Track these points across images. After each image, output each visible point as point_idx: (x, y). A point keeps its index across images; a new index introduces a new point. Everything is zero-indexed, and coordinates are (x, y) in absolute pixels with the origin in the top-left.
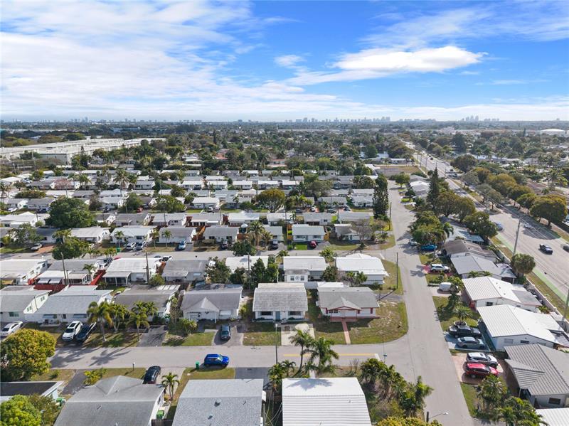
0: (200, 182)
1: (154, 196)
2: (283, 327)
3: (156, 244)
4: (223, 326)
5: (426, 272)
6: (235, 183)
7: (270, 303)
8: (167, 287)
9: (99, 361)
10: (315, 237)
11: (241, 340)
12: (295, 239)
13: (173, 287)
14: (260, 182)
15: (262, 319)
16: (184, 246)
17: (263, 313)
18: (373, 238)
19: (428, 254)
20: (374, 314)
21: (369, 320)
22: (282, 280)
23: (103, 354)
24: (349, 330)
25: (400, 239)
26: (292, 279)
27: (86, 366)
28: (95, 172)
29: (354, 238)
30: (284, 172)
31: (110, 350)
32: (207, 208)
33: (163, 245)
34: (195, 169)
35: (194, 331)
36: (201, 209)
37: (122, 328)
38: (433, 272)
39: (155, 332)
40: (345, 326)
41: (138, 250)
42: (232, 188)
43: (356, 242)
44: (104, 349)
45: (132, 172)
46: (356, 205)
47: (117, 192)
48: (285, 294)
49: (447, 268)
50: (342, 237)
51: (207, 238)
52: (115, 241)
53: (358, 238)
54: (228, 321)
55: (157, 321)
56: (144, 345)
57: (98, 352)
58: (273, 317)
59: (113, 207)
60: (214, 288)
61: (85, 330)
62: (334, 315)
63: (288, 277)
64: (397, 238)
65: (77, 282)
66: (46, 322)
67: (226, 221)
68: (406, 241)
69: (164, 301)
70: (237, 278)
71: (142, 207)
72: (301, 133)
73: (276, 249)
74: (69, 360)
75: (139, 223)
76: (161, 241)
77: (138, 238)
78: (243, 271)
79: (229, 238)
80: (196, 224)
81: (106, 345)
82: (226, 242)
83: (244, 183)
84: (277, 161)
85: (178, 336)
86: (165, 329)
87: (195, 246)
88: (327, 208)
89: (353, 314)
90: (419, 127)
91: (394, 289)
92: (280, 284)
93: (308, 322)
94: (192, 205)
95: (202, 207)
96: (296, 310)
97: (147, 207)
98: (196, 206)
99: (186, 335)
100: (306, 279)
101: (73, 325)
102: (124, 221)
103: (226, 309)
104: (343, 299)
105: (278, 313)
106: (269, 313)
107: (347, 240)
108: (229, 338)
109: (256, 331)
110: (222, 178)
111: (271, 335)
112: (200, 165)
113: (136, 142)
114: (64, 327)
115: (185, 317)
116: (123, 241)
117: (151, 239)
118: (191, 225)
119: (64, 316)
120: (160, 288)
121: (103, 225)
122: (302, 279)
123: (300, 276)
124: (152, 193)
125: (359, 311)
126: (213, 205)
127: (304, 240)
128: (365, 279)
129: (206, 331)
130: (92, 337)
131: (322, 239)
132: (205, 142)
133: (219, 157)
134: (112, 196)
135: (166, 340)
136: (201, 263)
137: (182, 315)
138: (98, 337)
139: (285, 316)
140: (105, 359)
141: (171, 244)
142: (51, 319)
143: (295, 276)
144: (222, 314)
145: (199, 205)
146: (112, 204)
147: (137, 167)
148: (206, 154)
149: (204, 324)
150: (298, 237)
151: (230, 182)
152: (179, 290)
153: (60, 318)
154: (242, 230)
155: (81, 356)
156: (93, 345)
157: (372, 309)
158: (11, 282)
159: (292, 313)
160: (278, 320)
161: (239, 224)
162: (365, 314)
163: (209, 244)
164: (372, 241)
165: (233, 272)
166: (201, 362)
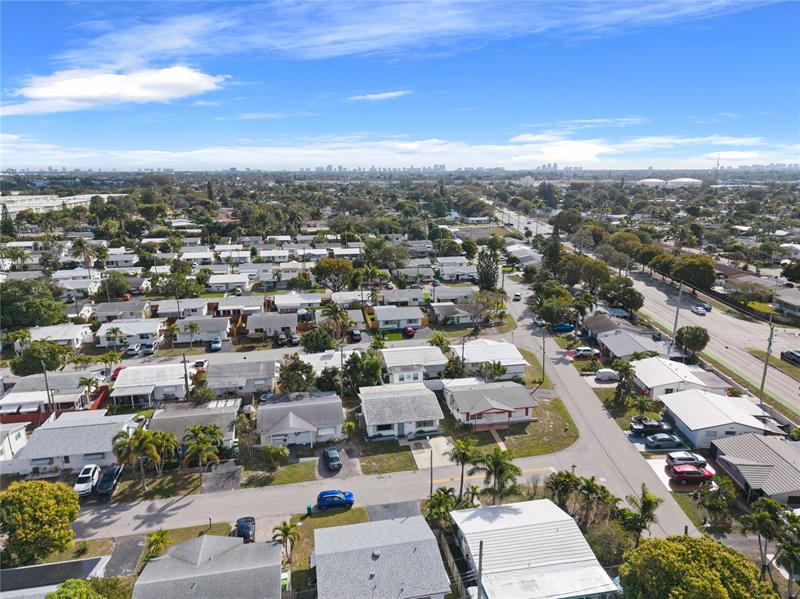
0: (208, 254)
1: (143, 277)
2: (412, 444)
3: (171, 344)
4: (326, 450)
5: (571, 359)
6: (263, 254)
7: (388, 412)
8: (221, 404)
9: (147, 520)
10: (410, 321)
11: (358, 468)
12: (382, 326)
13: (231, 403)
14: (301, 252)
15: (380, 436)
16: (219, 345)
17: (381, 428)
19: (564, 335)
20: (530, 417)
21: (525, 424)
22: (387, 381)
23: (150, 509)
24: (503, 440)
25: (521, 319)
26: (402, 379)
27: (129, 532)
28: (30, 244)
29: (462, 321)
30: (330, 237)
31: (159, 503)
32: (233, 290)
33: (185, 345)
34: (192, 235)
35: (284, 461)
36: (224, 292)
37: (169, 468)
38: (580, 357)
39: (222, 469)
40: (496, 436)
41: (147, 354)
42: (259, 261)
43: (465, 326)
44: (148, 503)
45: (94, 242)
46: (446, 277)
47: (79, 272)
49: (597, 351)
50: (446, 319)
51: (252, 331)
52: (104, 343)
53: (468, 320)
54: (330, 443)
55: (224, 454)
56: (212, 489)
57: (141, 508)
58: (395, 432)
59: (81, 295)
61: (108, 476)
62: (479, 422)
63: (396, 377)
64: (516, 318)
65: (68, 406)
66: (36, 471)
67: (270, 306)
68: (529, 321)
70: (326, 383)
71: (130, 292)
72: (332, 186)
73: (358, 341)
74: (95, 524)
75: (134, 314)
76: (180, 339)
77: (142, 336)
78: (334, 372)
79: (286, 330)
80: (226, 313)
81: (149, 496)
82: (283, 336)
83: (275, 253)
84: (313, 223)
85: (260, 473)
86: (237, 463)
87: (234, 343)
88: (409, 283)
89: (504, 418)
90: (487, 177)
91: (540, 383)
93: (444, 435)
94: (207, 286)
95: (224, 288)
96: (429, 419)
97: (139, 293)
98: (214, 288)
99: (273, 469)
100: (421, 376)
101: (87, 471)
102: (111, 314)
103: (326, 426)
104: (489, 400)
105: (401, 426)
106: (388, 427)
107: (453, 324)
108: (340, 466)
109: (375, 453)
111: (401, 457)
112: (200, 231)
113: (83, 200)
114: (71, 477)
115: (265, 443)
116: (118, 342)
117: (162, 338)
118: (218, 314)
119: (67, 459)
120: (212, 405)
121: (78, 321)
122: (416, 378)
123: (412, 374)
124: (139, 270)
125: (510, 413)
126: (240, 286)
127: (395, 326)
129: (301, 460)
130: (120, 487)
131: (420, 323)
132: (192, 199)
134: (74, 278)
135: (244, 479)
136: (262, 366)
137: (258, 441)
138: (132, 486)
139: (411, 429)
140: (158, 516)
141: (198, 344)
142: (42, 466)
143: (406, 374)
144: (321, 433)
145: (219, 286)
146: (78, 291)
147: (99, 235)
148: (201, 214)
149: (298, 450)
150: (387, 322)
151: (254, 253)
152: (242, 406)
153: (59, 464)
154: (302, 318)
155: (114, 517)
156: (128, 498)
157: (527, 409)
159: (419, 424)
160: (402, 436)
161: (293, 310)
162: (519, 416)
163: (258, 340)
165: (320, 374)
166: (313, 502)
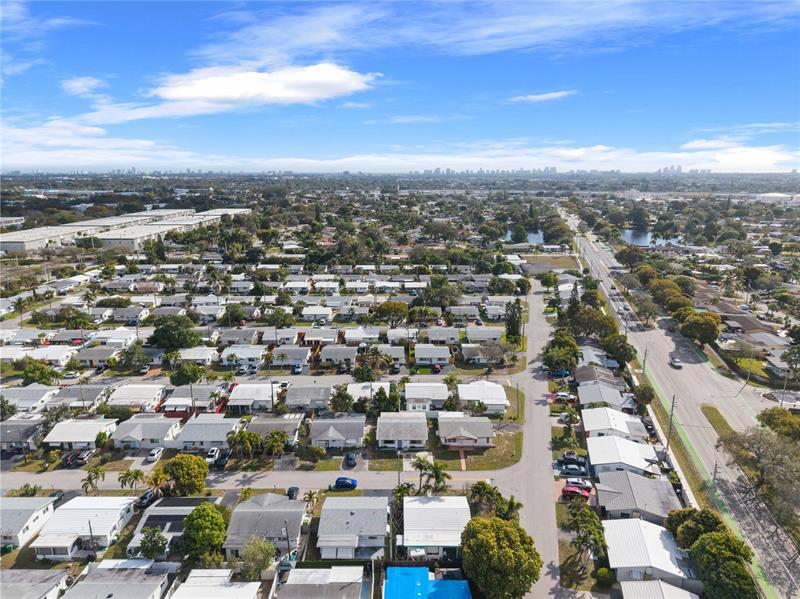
0: (307, 285)
1: (256, 305)
2: (404, 455)
3: (269, 366)
4: (350, 453)
5: (550, 401)
7: (392, 432)
8: (292, 416)
9: (243, 482)
11: (367, 466)
12: (418, 361)
13: (298, 416)
14: (379, 284)
15: (385, 447)
16: (300, 370)
17: (386, 442)
18: (502, 361)
19: (558, 380)
20: (491, 444)
21: (485, 449)
22: (404, 408)
23: (245, 476)
24: (466, 457)
25: (533, 362)
26: (414, 408)
27: (232, 487)
30: (407, 267)
31: (249, 474)
32: (318, 321)
33: (278, 367)
35: (323, 457)
36: (312, 322)
37: (257, 454)
38: (559, 401)
39: (287, 458)
40: (462, 455)
41: (252, 373)
42: (344, 292)
43: (484, 365)
44: (244, 473)
45: (222, 266)
46: (490, 317)
47: (211, 298)
48: (406, 424)
49: (572, 397)
50: (469, 360)
51: (324, 360)
52: (225, 363)
54: (354, 449)
55: (288, 449)
56: (278, 470)
57: (240, 475)
58: (396, 445)
59: (211, 318)
60: (338, 417)
61: (224, 455)
62: (452, 444)
63: (410, 406)
64: (529, 360)
65: (202, 409)
66: (185, 448)
67: (342, 338)
68: (539, 364)
69: (293, 430)
70: (359, 407)
71: (245, 319)
73: (397, 373)
74: (216, 481)
75: (246, 340)
76: (275, 363)
77: (250, 359)
78: (366, 400)
79: (348, 361)
80: (310, 343)
81: (245, 469)
82: (344, 366)
83: (358, 284)
84: (398, 248)
85: (308, 463)
86: (296, 455)
87: (311, 369)
88: (456, 320)
89: (470, 443)
91: (515, 419)
92: (402, 414)
93: (427, 451)
94: (302, 316)
95: (313, 318)
96: (417, 439)
97: (251, 320)
98: (306, 318)
99: (316, 461)
100: (428, 407)
101: (213, 451)
102: (231, 339)
103: (351, 438)
104: (462, 430)
105: (400, 442)
106: (392, 442)
107: (474, 363)
108: (355, 464)
109: (379, 458)
110: (332, 277)
111: (394, 462)
112: (303, 256)
113: (213, 215)
114: (204, 454)
115: (314, 444)
116: (234, 362)
117: (263, 361)
118: (304, 345)
119: (202, 443)
120: (286, 416)
121: (209, 344)
122: (424, 408)
123: (421, 405)
124: (252, 299)
125: (476, 441)
126: (325, 317)
127: (428, 362)
128: (486, 409)
129: (334, 457)
130: (230, 463)
131: (447, 361)
132: (303, 216)
133: (325, 242)
134: (207, 304)
135: (298, 466)
136: (322, 391)
137: (310, 443)
138: (236, 463)
139: (406, 444)
140: (249, 481)
141: (286, 367)
142: (189, 445)
143: (417, 405)
144: (348, 441)
145: (309, 316)
146: (210, 316)
147: (227, 260)
148: (308, 238)
149: (332, 451)
150: (422, 359)
151: (342, 283)
152: (305, 418)
153: (197, 445)
154: (362, 350)
155: (226, 479)
156: (233, 469)
157: (488, 439)
158: (138, 410)
159: (413, 442)
160: (400, 449)
161: (356, 343)
162: (482, 443)
163: (327, 368)
164: (500, 365)
165: (356, 400)
166: (333, 484)
